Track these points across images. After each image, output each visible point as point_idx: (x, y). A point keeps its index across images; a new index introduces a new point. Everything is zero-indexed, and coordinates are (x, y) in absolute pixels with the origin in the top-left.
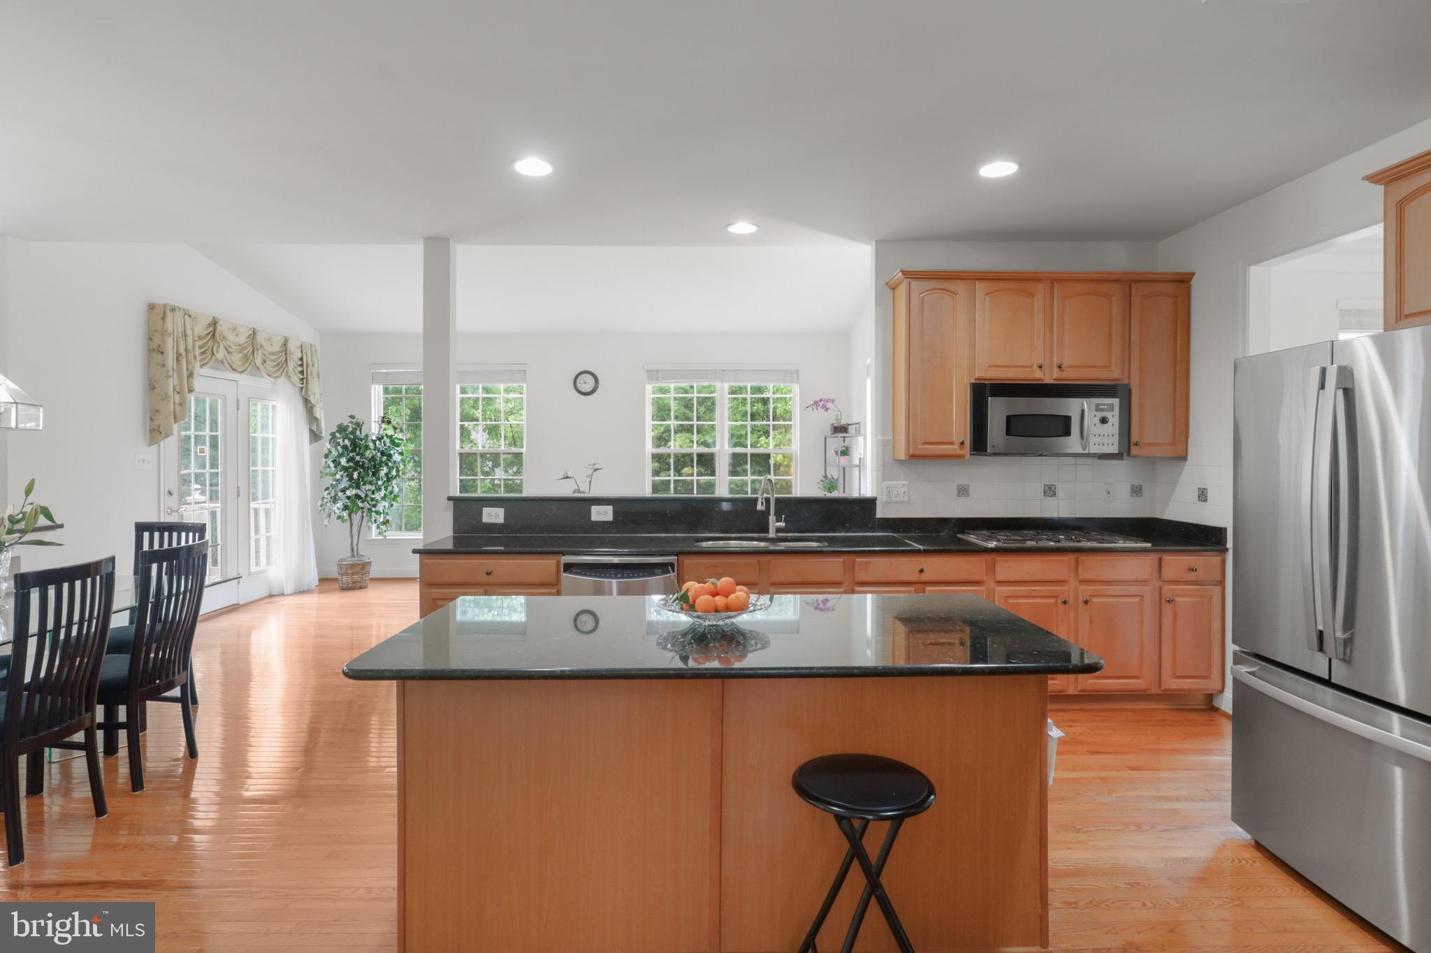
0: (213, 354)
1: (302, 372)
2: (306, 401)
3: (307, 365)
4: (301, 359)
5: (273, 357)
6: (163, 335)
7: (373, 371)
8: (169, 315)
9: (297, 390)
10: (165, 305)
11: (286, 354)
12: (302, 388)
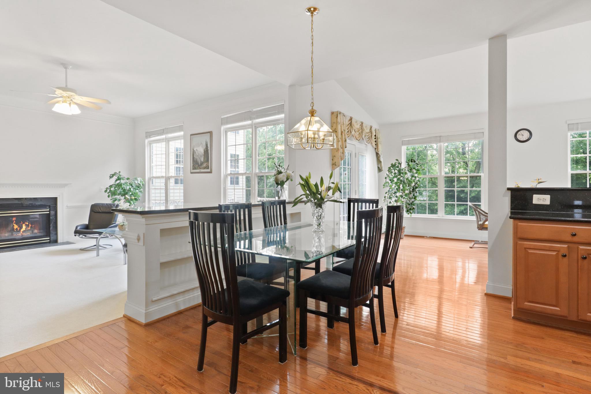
0: (351, 132)
1: (376, 141)
2: (377, 154)
3: (378, 138)
4: (375, 136)
5: (368, 134)
6: (337, 124)
7: (402, 140)
8: (339, 115)
9: (374, 149)
10: (337, 112)
11: (371, 133)
12: (376, 148)
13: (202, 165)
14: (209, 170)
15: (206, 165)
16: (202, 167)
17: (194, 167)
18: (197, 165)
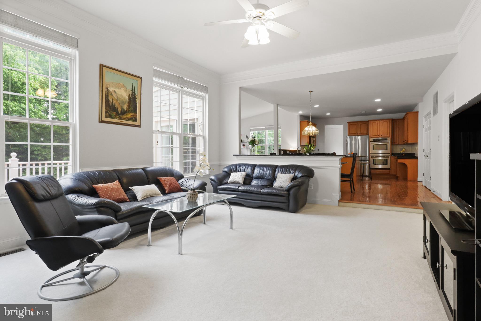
13: (125, 115)
14: (137, 123)
15: (131, 115)
16: (125, 117)
17: (107, 114)
18: (115, 113)
